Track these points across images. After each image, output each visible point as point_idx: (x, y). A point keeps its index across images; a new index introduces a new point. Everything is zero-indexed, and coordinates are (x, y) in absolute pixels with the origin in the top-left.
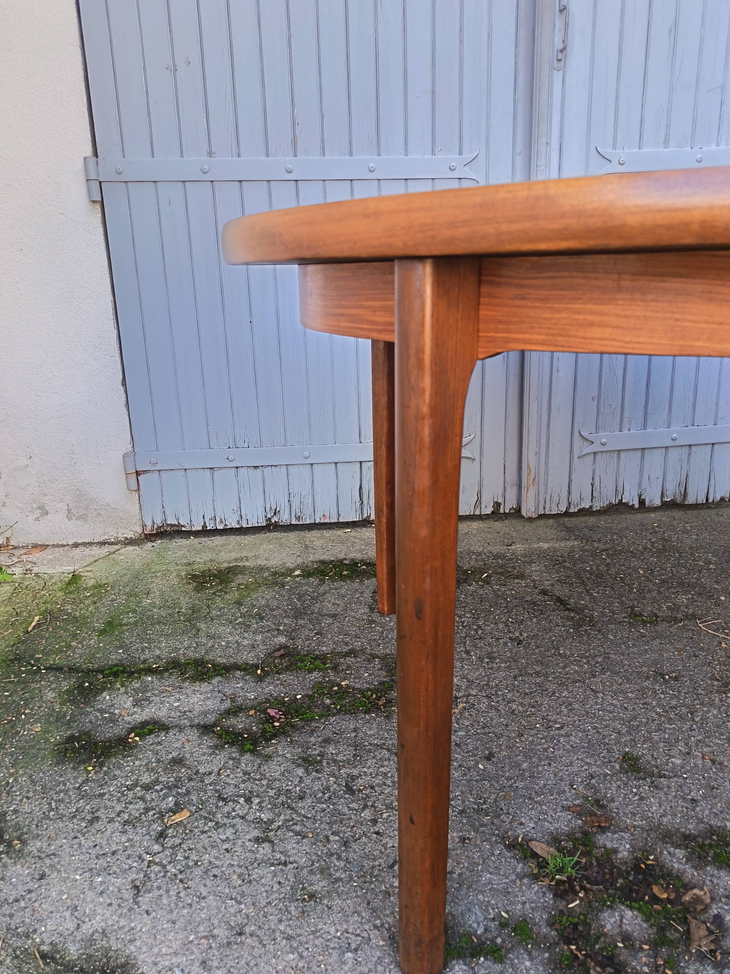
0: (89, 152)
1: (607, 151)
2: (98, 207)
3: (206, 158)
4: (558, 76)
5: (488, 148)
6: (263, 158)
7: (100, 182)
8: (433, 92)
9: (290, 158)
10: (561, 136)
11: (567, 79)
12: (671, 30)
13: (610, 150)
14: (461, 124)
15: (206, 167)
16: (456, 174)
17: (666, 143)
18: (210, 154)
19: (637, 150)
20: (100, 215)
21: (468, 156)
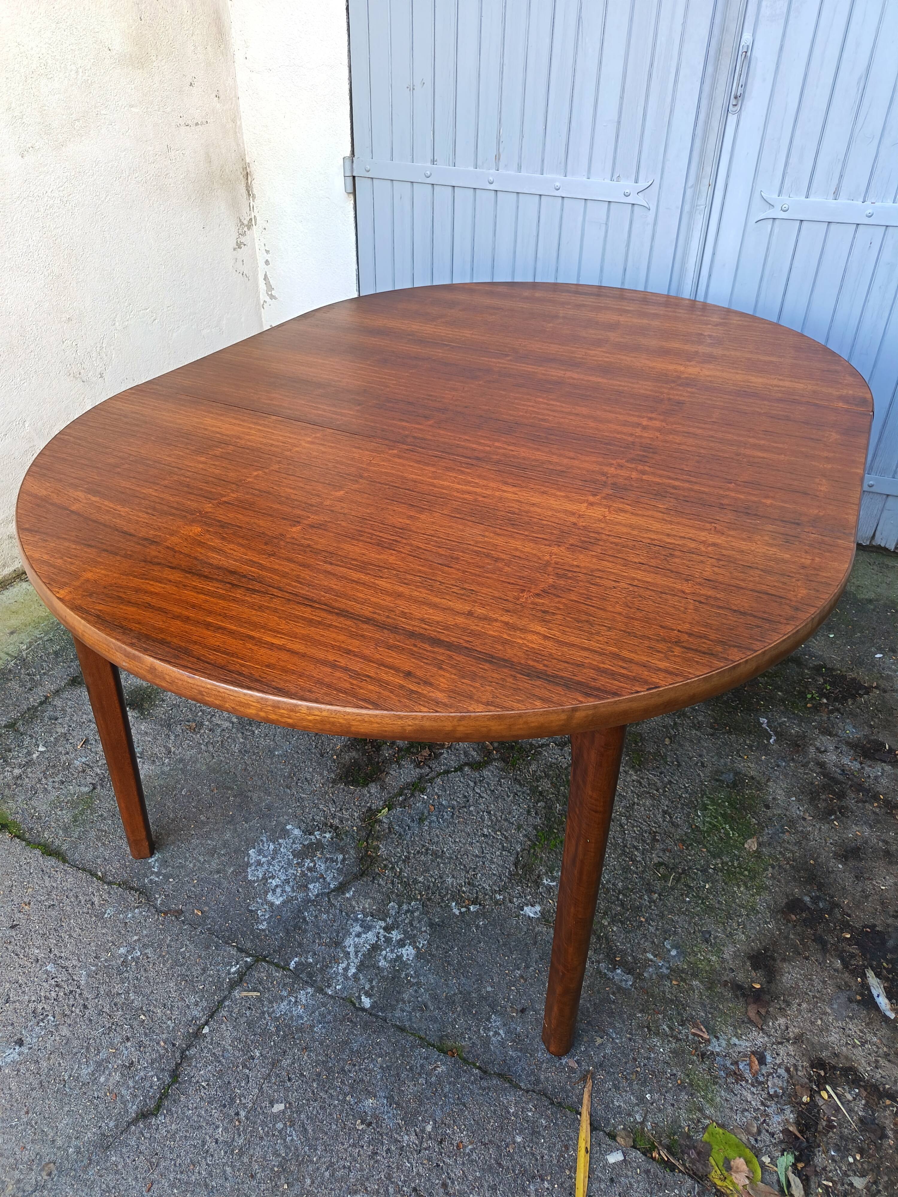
0: (348, 153)
1: (772, 196)
2: (352, 197)
3: (429, 164)
4: (732, 119)
5: (662, 178)
6: (472, 169)
7: (354, 177)
8: (619, 122)
9: (493, 171)
10: (728, 176)
11: (741, 123)
12: (860, 78)
13: (775, 196)
14: (640, 152)
15: (428, 173)
16: (629, 200)
17: (836, 195)
18: (433, 162)
19: (803, 198)
20: (352, 202)
21: (643, 184)
